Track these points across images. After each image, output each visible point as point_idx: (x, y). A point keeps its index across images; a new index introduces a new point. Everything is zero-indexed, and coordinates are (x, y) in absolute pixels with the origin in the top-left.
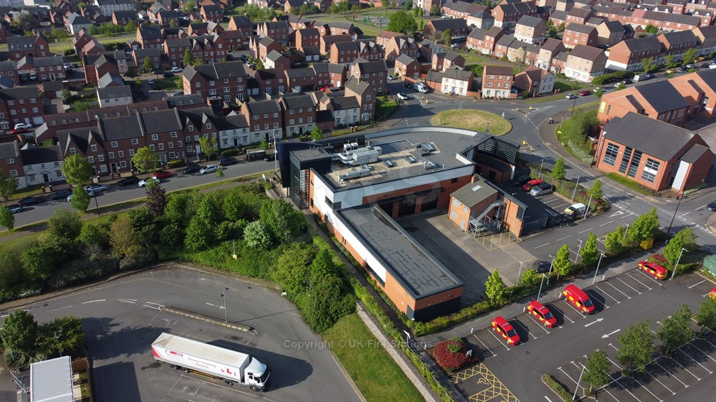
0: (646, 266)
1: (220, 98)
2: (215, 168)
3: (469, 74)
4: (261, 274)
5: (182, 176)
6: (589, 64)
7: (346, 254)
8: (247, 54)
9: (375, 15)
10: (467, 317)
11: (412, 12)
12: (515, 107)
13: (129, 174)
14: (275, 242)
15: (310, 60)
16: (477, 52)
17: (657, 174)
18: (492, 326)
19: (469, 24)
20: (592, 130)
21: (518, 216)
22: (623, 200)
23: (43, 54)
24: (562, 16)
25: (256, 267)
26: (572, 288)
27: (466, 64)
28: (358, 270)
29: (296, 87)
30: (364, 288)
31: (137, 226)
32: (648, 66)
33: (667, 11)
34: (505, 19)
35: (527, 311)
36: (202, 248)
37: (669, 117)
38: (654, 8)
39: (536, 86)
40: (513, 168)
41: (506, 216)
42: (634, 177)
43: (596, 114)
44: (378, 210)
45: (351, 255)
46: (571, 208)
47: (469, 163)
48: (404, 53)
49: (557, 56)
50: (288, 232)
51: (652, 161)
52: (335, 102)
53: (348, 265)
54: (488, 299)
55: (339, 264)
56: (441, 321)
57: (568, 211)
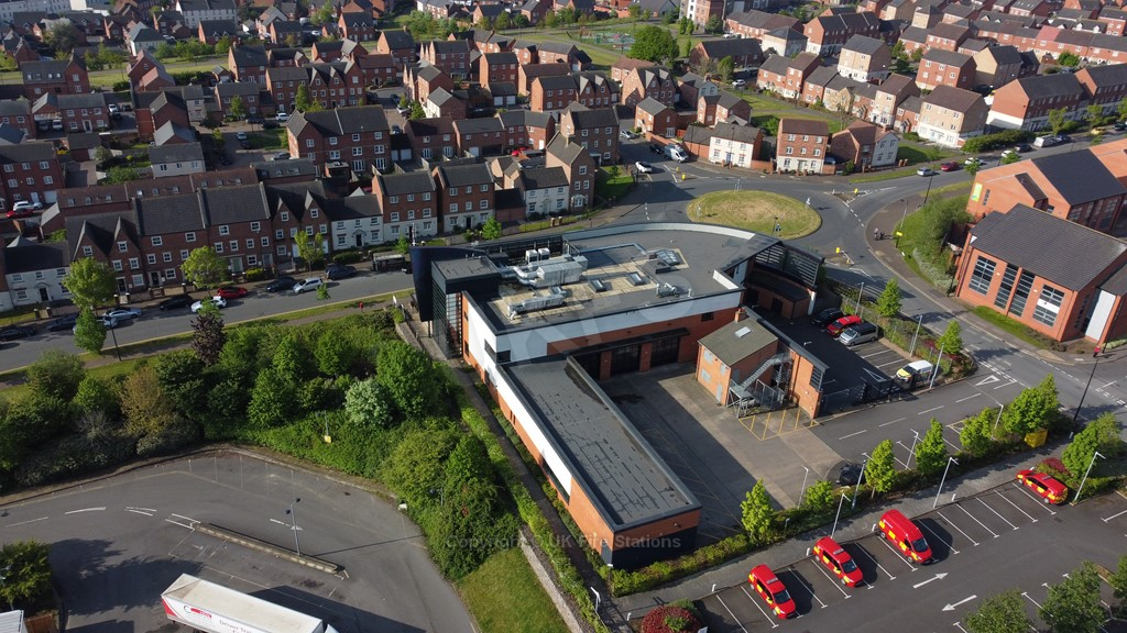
0: (1030, 480)
1: (345, 165)
2: (319, 283)
3: (755, 131)
4: (369, 470)
5: (264, 296)
6: (958, 118)
7: (514, 440)
8: (399, 92)
9: (615, 31)
10: (706, 562)
11: (676, 27)
12: (829, 188)
13: (179, 291)
14: (394, 416)
15: (501, 103)
16: (774, 95)
17: (1059, 310)
18: (749, 582)
19: (764, 47)
20: (954, 231)
21: (813, 382)
22: (999, 356)
23: (78, 88)
24: (920, 36)
25: (361, 459)
26: (894, 517)
27: (753, 114)
28: (529, 470)
29: (472, 149)
30: (533, 503)
31: (173, 382)
32: (1058, 122)
33: (1096, 30)
34: (826, 40)
35: (813, 554)
36: (276, 423)
37: (1089, 211)
38: (1075, 25)
39: (867, 154)
40: (813, 294)
41: (793, 381)
42: (1019, 315)
43: (965, 205)
44: (572, 365)
45: (521, 442)
46: (909, 369)
47: (735, 287)
48: (653, 96)
49: (905, 104)
50: (419, 399)
51: (1051, 289)
52: (530, 176)
53: (516, 460)
54: (746, 533)
55: (499, 459)
56: (660, 569)
57: (902, 373)
